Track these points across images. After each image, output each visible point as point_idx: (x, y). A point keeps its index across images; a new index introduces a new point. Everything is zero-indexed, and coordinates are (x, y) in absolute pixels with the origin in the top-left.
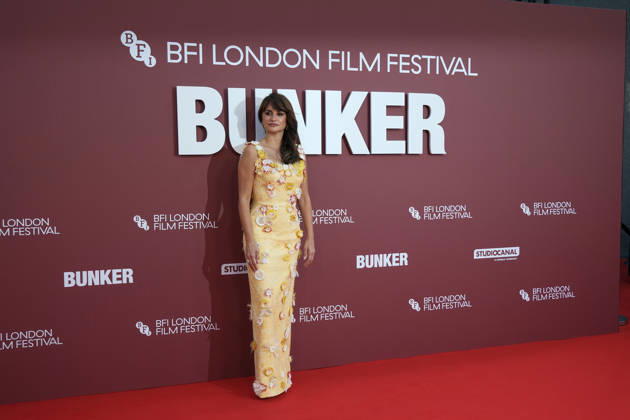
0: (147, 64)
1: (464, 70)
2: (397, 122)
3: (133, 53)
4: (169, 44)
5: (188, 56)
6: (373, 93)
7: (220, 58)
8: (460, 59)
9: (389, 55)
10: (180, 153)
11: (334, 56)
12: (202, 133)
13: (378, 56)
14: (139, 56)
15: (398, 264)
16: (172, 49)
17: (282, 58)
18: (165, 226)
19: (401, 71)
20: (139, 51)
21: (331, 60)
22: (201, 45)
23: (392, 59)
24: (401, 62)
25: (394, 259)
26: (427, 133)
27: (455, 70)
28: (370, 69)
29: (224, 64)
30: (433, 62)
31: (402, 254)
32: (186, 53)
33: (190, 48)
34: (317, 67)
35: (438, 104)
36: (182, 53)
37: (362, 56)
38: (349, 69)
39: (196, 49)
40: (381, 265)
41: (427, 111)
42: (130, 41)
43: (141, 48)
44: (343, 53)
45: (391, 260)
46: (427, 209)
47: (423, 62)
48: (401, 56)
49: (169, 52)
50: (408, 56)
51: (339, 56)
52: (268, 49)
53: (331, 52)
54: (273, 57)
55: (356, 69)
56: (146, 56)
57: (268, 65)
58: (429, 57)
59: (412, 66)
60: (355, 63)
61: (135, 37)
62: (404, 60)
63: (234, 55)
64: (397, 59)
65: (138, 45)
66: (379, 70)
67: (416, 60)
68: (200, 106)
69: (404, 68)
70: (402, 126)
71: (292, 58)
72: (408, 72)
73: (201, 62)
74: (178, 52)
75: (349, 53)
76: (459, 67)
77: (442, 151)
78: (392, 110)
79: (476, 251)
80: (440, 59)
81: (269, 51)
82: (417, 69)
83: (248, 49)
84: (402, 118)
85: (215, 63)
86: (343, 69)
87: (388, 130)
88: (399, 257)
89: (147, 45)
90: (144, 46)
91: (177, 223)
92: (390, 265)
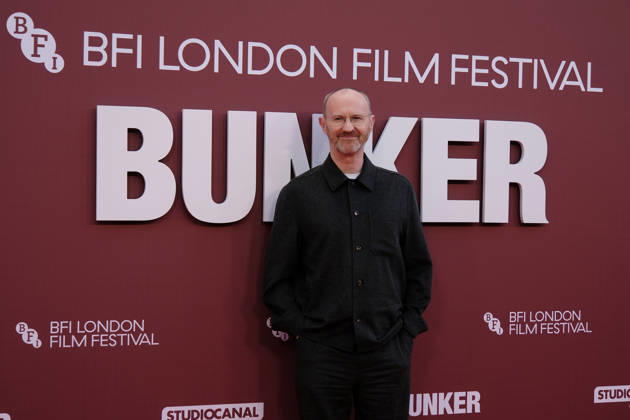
0: (49, 67)
1: (579, 83)
2: (466, 169)
3: (27, 49)
4: (87, 35)
5: (118, 54)
6: (427, 122)
7: (171, 58)
8: (573, 64)
9: (454, 57)
10: (100, 217)
11: (361, 58)
12: (136, 184)
13: (436, 59)
14: (36, 55)
15: (463, 411)
16: (90, 45)
17: (275, 60)
18: (68, 342)
19: (474, 83)
20: (36, 45)
21: (356, 64)
22: (140, 37)
23: (460, 63)
24: (474, 68)
25: (457, 402)
26: (515, 189)
27: (565, 82)
28: (422, 80)
29: (177, 68)
30: (528, 68)
31: (470, 394)
32: (115, 50)
33: (121, 43)
34: (333, 74)
35: (534, 139)
36: (109, 50)
37: (408, 57)
38: (387, 79)
39: (132, 44)
40: (434, 412)
41: (516, 150)
42: (21, 29)
43: (41, 41)
44: (377, 52)
45: (451, 402)
46: (515, 316)
47: (511, 70)
48: (475, 58)
49: (87, 49)
50: (486, 58)
51: (370, 58)
52: (251, 45)
53: (356, 51)
54: (260, 59)
55: (399, 80)
56: (48, 55)
57: (251, 72)
58: (521, 61)
59: (492, 75)
60: (397, 68)
61: (30, 23)
62: (480, 64)
63: (194, 55)
64: (467, 64)
65: (36, 37)
66: (436, 82)
67: (500, 65)
68: (135, 139)
69: (479, 77)
70: (473, 177)
71: (292, 60)
72: (486, 84)
73: (139, 65)
75: (386, 53)
76: (572, 77)
77: (542, 219)
78: (457, 149)
79: (597, 389)
80: (539, 64)
81: (254, 48)
82: (500, 80)
83: (218, 44)
84: (474, 162)
85: (162, 67)
86: (377, 78)
87: (450, 182)
88: (465, 398)
89: (50, 37)
90: (46, 37)
91: (89, 335)
92: (450, 412)
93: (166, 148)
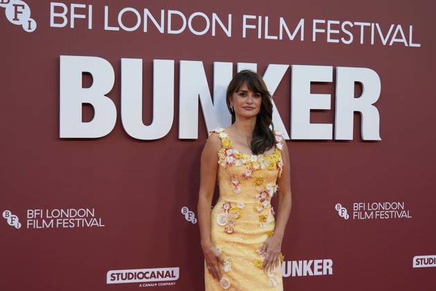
0: (26, 28)
1: (404, 40)
2: (323, 102)
3: (10, 15)
4: (53, 5)
5: (75, 19)
6: (295, 68)
7: (113, 22)
8: (399, 27)
9: (315, 21)
10: (62, 135)
11: (249, 22)
12: (88, 112)
13: (302, 22)
14: (16, 19)
15: (320, 273)
16: (55, 12)
17: (187, 23)
18: (40, 224)
19: (329, 40)
20: (16, 12)
21: (245, 26)
22: (90, 7)
23: (319, 26)
24: (329, 29)
25: (316, 267)
26: (358, 115)
28: (292, 38)
29: (117, 29)
30: (367, 29)
31: (325, 261)
32: (73, 16)
33: (77, 11)
34: (229, 34)
35: (372, 81)
36: (68, 15)
37: (282, 21)
38: (267, 37)
39: (85, 11)
41: (359, 88)
42: (6, 1)
43: (19, 9)
44: (260, 18)
45: (312, 267)
47: (356, 30)
48: (330, 22)
49: (53, 15)
50: (338, 22)
51: (255, 22)
52: (170, 12)
53: (245, 17)
54: (177, 22)
55: (276, 38)
57: (170, 31)
58: (362, 24)
59: (342, 35)
60: (274, 29)
62: (333, 27)
63: (130, 19)
64: (324, 26)
65: (16, 6)
66: (302, 39)
67: (347, 27)
68: (87, 79)
69: (333, 36)
70: (328, 107)
71: (199, 23)
72: (337, 41)
73: (90, 27)
74: (63, 15)
75: (267, 18)
76: (399, 36)
77: (377, 137)
78: (317, 87)
80: (375, 27)
81: (172, 15)
82: (347, 38)
83: (146, 12)
84: (329, 96)
85: (107, 28)
86: (260, 37)
87: (312, 111)
88: (322, 264)
89: (27, 6)
90: (23, 6)
91: (55, 220)
92: (311, 274)
93: (110, 86)
